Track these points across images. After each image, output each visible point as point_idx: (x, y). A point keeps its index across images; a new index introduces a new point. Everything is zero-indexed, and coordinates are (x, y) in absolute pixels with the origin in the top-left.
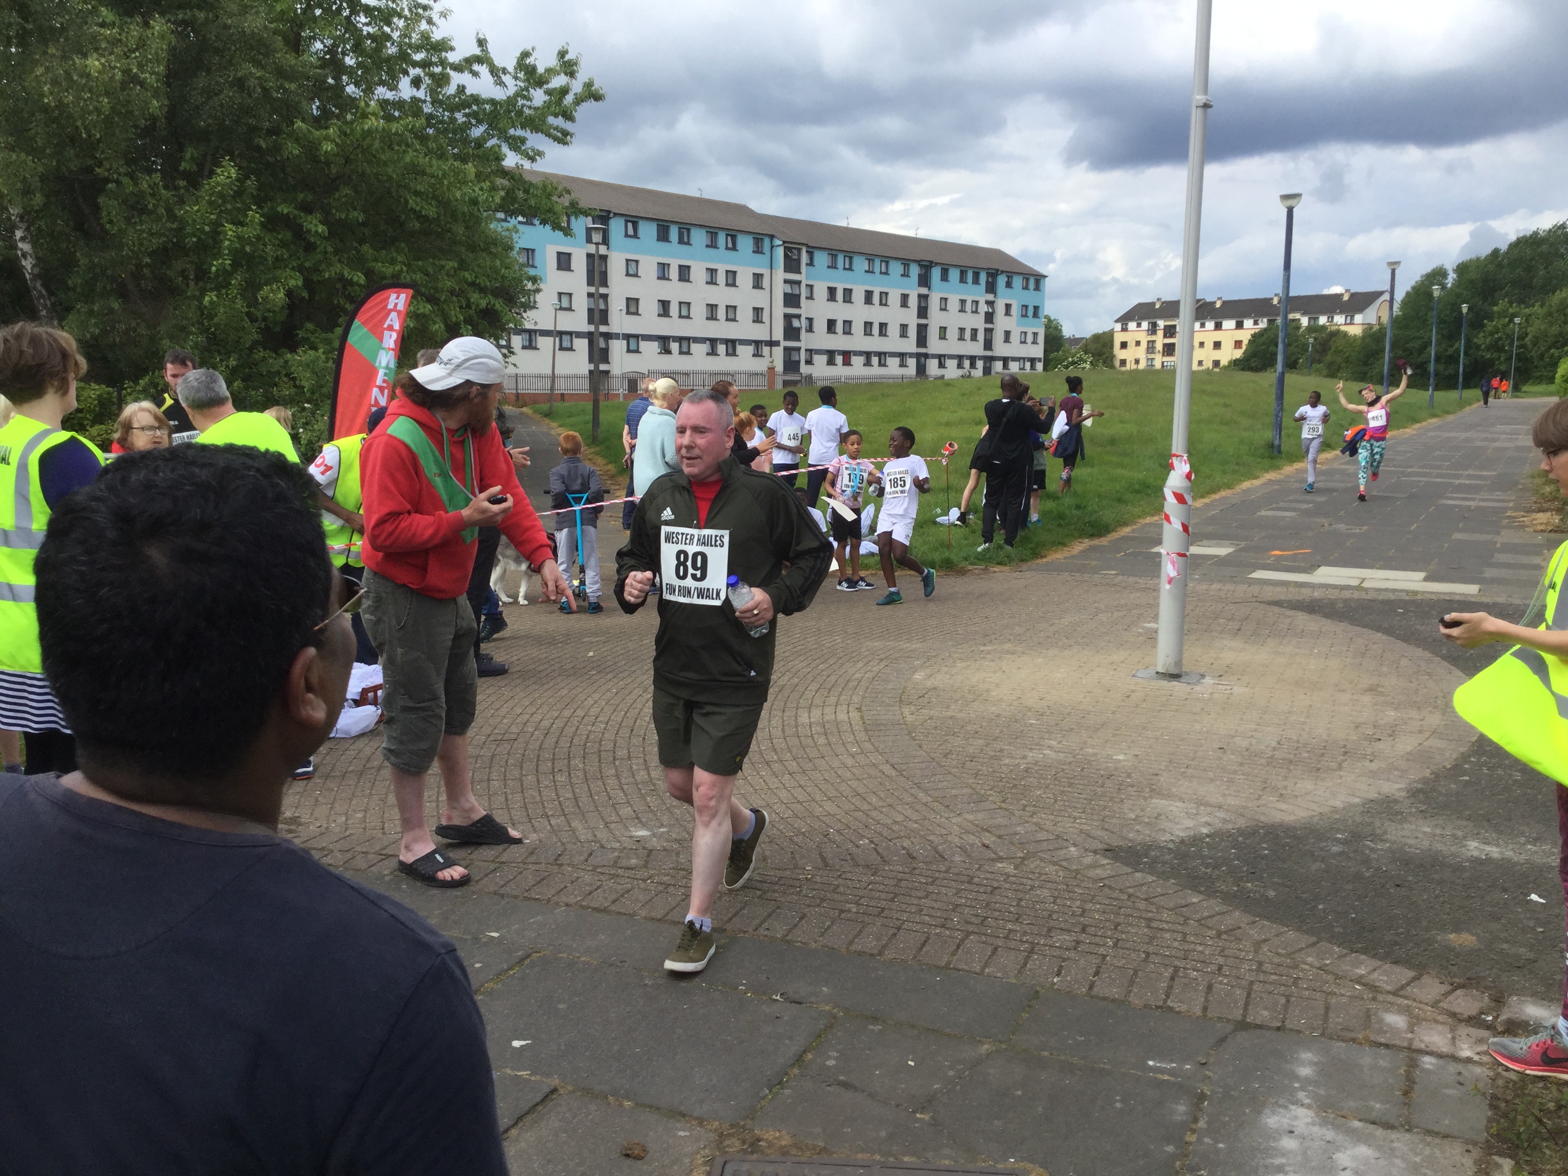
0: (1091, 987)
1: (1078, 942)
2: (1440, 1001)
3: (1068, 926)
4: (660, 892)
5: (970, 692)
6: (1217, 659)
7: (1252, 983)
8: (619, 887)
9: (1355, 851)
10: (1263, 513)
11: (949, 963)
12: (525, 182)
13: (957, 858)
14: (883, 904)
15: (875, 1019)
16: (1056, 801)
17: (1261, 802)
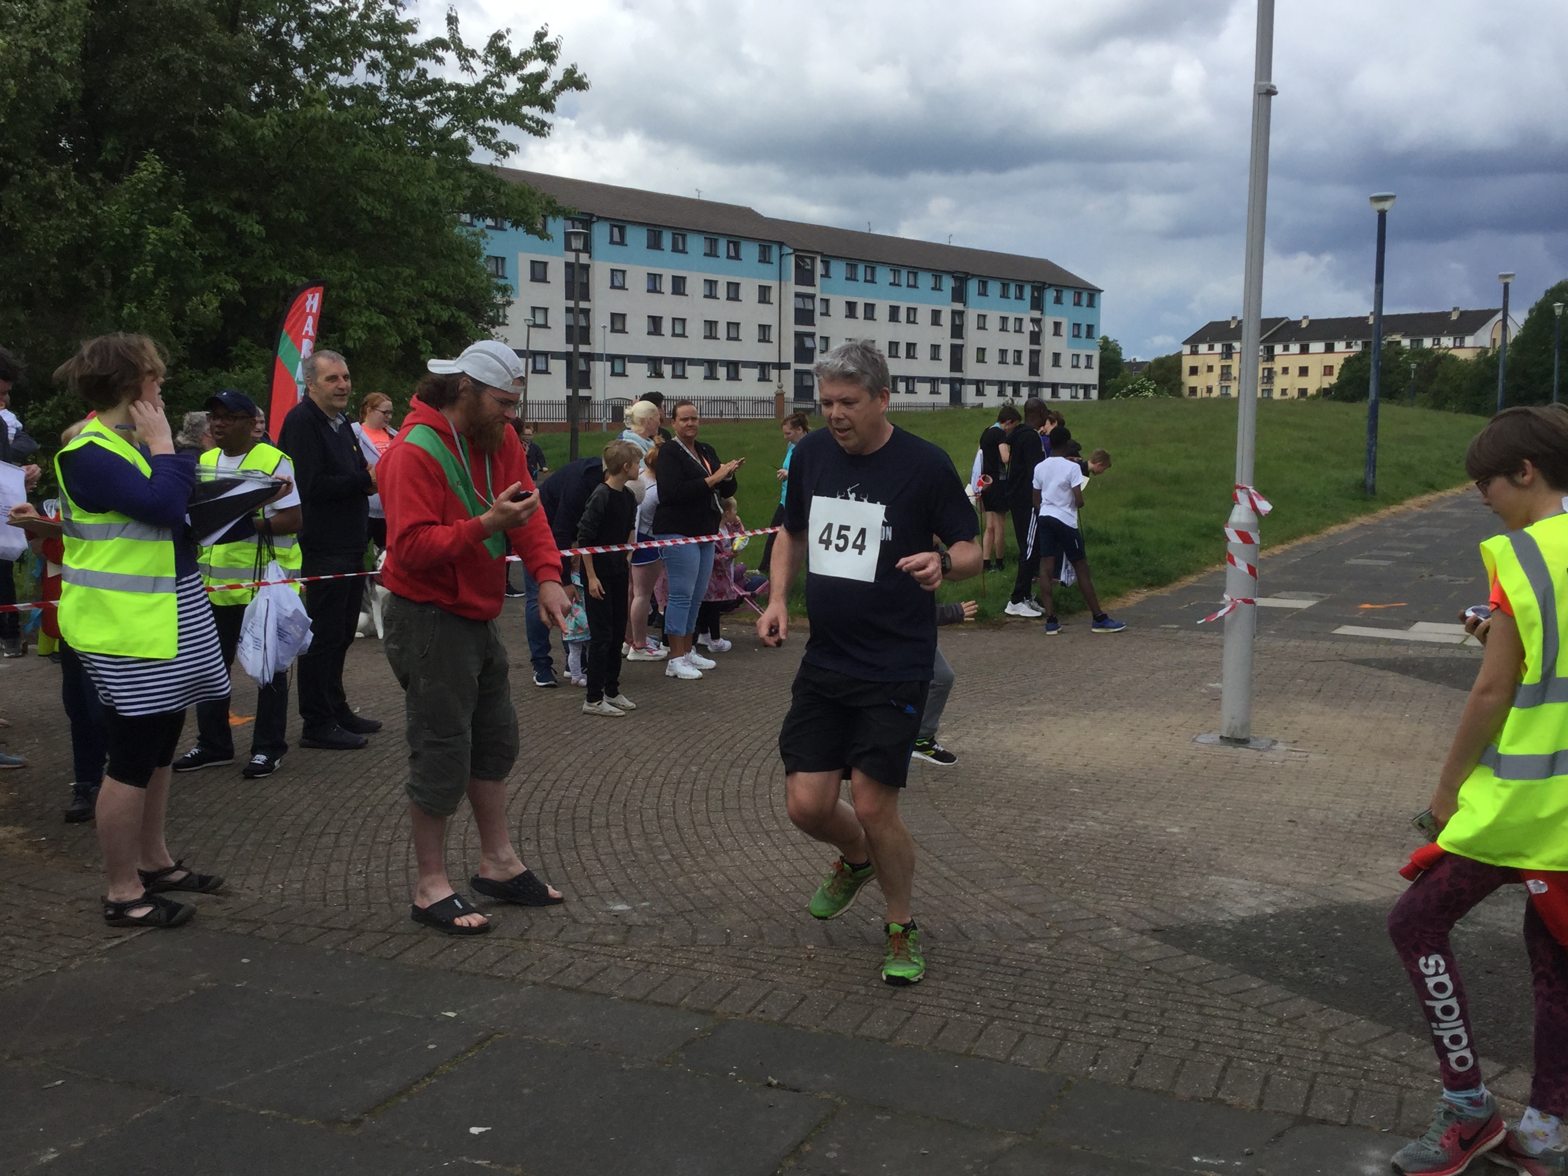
0: (1131, 1078)
1: (1118, 1030)
3: (1108, 1012)
4: (642, 971)
5: (1003, 756)
6: (1290, 723)
7: (1315, 1075)
8: (593, 965)
10: (1353, 561)
11: (970, 1049)
12: (493, 179)
13: (982, 937)
15: (883, 1109)
16: (1099, 877)
17: (1335, 881)
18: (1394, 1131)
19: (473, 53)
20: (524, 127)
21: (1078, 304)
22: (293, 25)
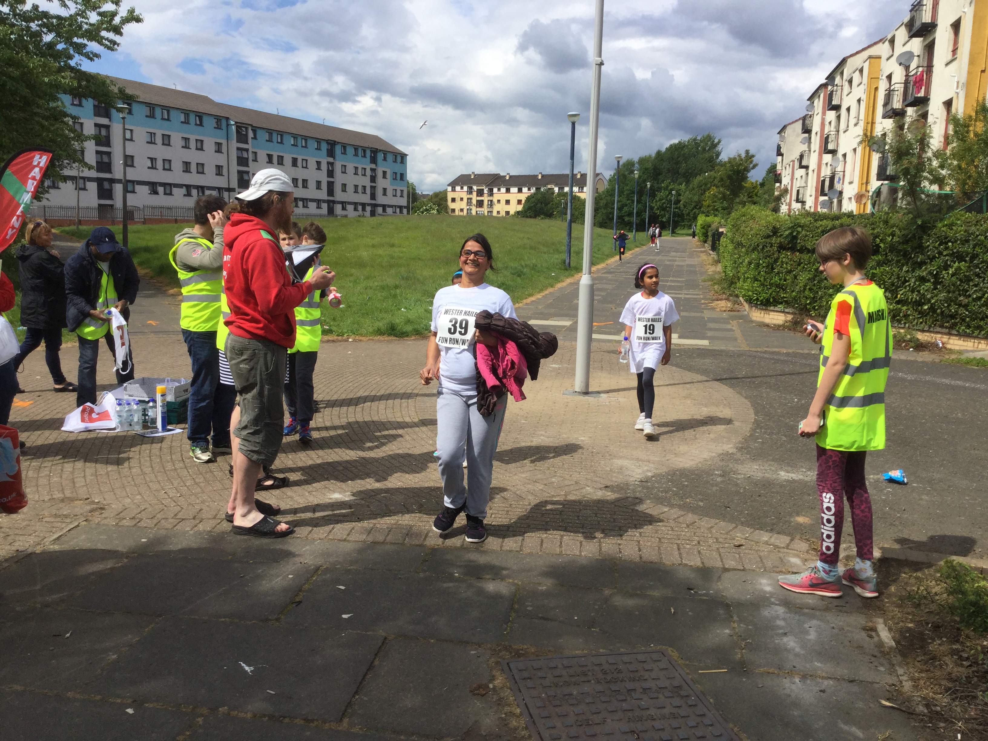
0: (641, 558)
9: (729, 480)
11: (561, 552)
13: (530, 497)
18: (765, 570)
20: (102, 43)
21: (395, 161)
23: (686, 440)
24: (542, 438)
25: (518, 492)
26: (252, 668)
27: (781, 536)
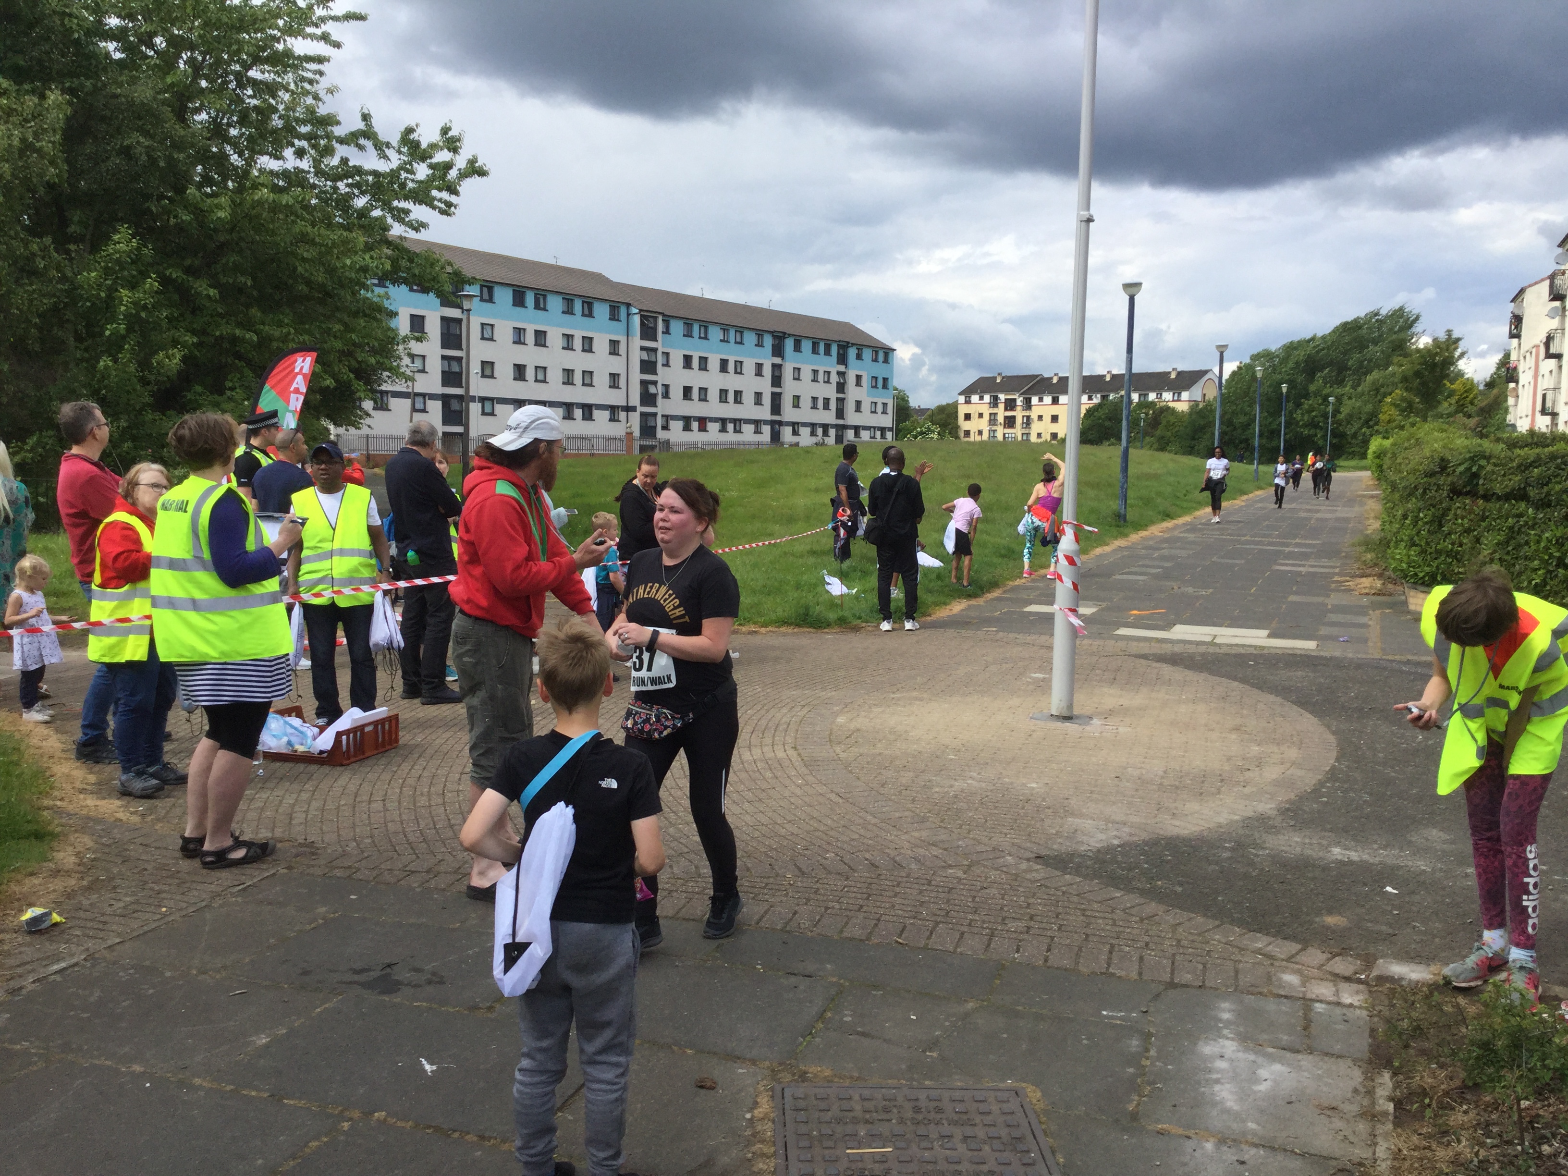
0: (1046, 961)
1: (1029, 928)
2: (1323, 965)
3: (1018, 916)
5: (890, 733)
6: (1100, 703)
7: (1174, 955)
9: (1243, 856)
10: (1118, 577)
11: (927, 945)
13: (913, 866)
14: (861, 902)
15: (876, 987)
17: (1158, 820)
18: (1235, 990)
19: (388, 145)
20: (434, 208)
21: (875, 360)
22: (235, 119)
23: (1201, 794)
24: (969, 782)
25: (897, 859)
26: (434, 1068)
27: (1287, 943)
